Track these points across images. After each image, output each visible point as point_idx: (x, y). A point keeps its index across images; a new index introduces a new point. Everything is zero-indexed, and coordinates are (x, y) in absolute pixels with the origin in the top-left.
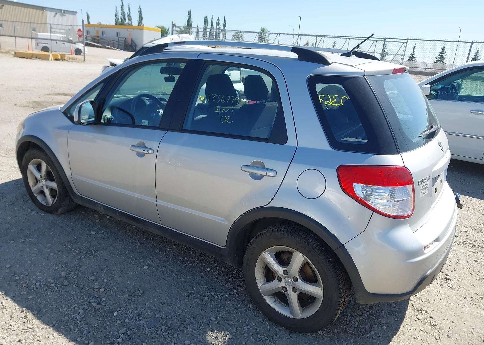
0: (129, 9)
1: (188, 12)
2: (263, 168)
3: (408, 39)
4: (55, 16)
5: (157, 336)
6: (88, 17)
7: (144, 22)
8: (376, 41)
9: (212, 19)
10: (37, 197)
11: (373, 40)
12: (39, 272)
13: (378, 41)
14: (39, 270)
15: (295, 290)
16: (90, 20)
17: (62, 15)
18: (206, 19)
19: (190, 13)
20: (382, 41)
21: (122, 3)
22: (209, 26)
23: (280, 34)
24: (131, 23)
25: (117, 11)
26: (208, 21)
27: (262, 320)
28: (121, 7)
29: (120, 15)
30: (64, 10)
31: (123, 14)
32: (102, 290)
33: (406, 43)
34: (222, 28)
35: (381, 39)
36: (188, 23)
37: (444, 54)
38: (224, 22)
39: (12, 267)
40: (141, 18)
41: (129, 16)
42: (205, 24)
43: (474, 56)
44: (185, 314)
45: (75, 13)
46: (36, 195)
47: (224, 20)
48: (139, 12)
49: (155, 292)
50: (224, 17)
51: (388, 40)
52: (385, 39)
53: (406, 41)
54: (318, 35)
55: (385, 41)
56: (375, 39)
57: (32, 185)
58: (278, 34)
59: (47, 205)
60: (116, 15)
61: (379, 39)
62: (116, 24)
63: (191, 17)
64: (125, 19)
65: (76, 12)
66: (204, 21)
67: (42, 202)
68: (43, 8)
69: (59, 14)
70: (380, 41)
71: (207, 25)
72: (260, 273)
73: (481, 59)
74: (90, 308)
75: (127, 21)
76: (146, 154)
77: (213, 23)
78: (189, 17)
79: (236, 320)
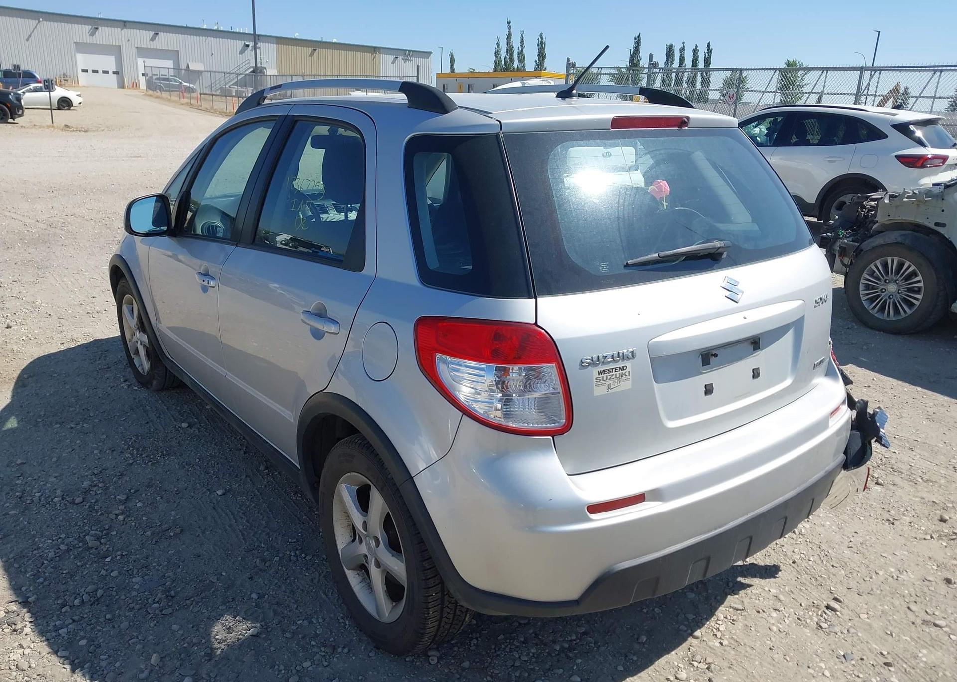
0: (522, 42)
1: (635, 39)
2: (326, 316)
4: (393, 63)
5: (137, 607)
6: (452, 61)
7: (547, 63)
9: (682, 50)
12: (55, 477)
14: (57, 474)
15: (378, 565)
16: (455, 66)
17: (405, 60)
18: (670, 52)
19: (639, 40)
21: (510, 32)
22: (676, 64)
24: (524, 66)
25: (498, 47)
26: (673, 55)
27: (342, 615)
28: (507, 39)
29: (503, 54)
30: (409, 51)
31: (510, 51)
32: (121, 518)
34: (701, 65)
36: (631, 61)
38: (707, 55)
39: (25, 465)
40: (542, 56)
41: (521, 54)
42: (668, 60)
44: (216, 580)
45: (427, 54)
46: (133, 357)
47: (708, 50)
48: (538, 45)
49: (201, 536)
50: (709, 43)
57: (130, 339)
59: (143, 374)
60: (497, 54)
62: (495, 70)
63: (639, 48)
64: (512, 60)
65: (431, 53)
66: (666, 54)
67: (138, 367)
68: (375, 50)
69: (400, 58)
71: (671, 62)
72: (341, 524)
74: (81, 544)
75: (516, 64)
76: (209, 287)
77: (684, 57)
78: (636, 47)
79: (295, 606)
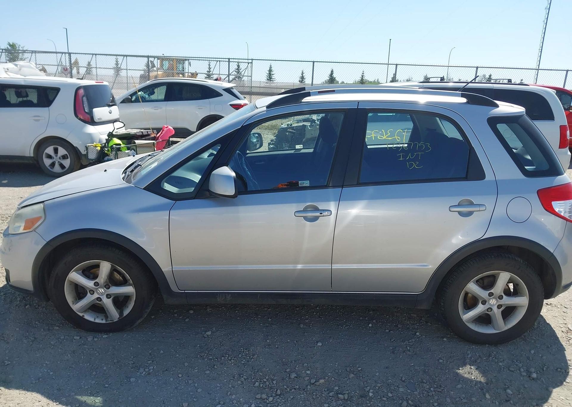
2: (471, 204)
3: (252, 60)
8: (220, 61)
10: (83, 316)
11: (215, 61)
13: (222, 61)
15: (500, 306)
20: (226, 61)
23: (96, 55)
33: (252, 63)
35: (225, 60)
37: (240, 70)
43: (269, 71)
46: (81, 315)
51: (232, 60)
52: (229, 59)
53: (251, 62)
54: (149, 55)
55: (229, 62)
56: (219, 60)
57: (73, 302)
58: (93, 54)
59: (107, 322)
61: (222, 60)
67: (95, 320)
70: (224, 61)
73: (275, 74)
76: (320, 217)
